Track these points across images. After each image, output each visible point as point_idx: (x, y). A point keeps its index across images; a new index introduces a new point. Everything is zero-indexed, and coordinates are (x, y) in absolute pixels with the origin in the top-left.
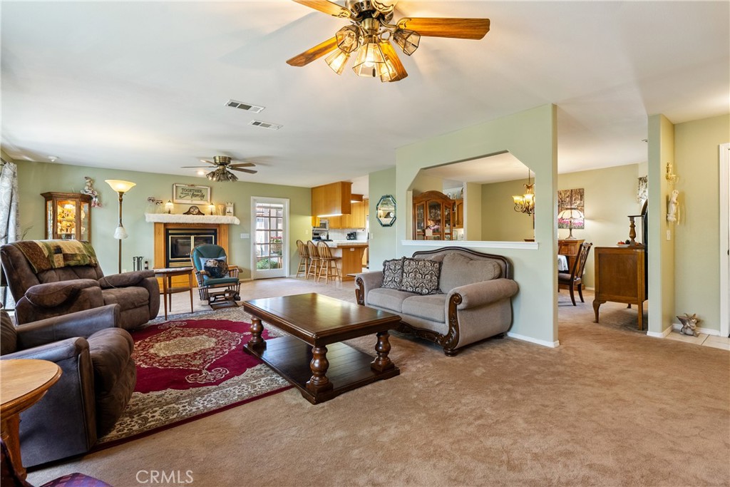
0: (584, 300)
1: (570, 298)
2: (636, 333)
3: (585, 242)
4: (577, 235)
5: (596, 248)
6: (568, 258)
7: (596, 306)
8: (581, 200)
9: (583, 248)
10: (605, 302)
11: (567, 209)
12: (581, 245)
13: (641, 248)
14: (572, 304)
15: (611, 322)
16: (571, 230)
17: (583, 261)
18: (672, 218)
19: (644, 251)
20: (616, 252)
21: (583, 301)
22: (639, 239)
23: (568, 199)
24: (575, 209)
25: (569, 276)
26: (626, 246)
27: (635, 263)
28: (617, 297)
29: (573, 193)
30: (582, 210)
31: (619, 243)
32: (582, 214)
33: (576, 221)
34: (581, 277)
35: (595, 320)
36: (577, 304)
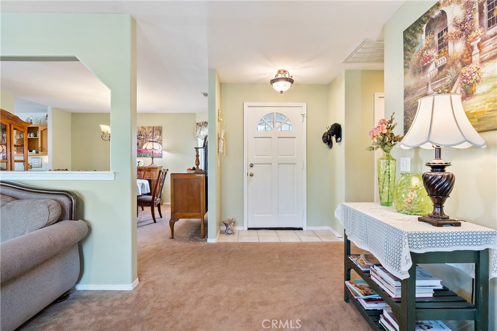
0: (163, 216)
1: (151, 215)
2: (201, 243)
3: (162, 169)
4: (157, 162)
5: (171, 174)
6: (150, 181)
7: (172, 225)
8: (160, 135)
9: (162, 173)
10: (178, 219)
11: (150, 141)
12: (160, 172)
13: (203, 173)
14: (153, 221)
15: (183, 235)
16: (153, 158)
17: (161, 184)
18: (221, 151)
19: (204, 175)
20: (186, 177)
21: (161, 217)
22: (202, 167)
23: (151, 134)
24: (155, 142)
25: (150, 197)
26: (193, 172)
27: (199, 186)
28: (187, 214)
29: (155, 129)
30: (161, 143)
31: (188, 169)
32: (160, 146)
33: (157, 152)
34: (160, 198)
35: (171, 236)
36: (157, 220)
